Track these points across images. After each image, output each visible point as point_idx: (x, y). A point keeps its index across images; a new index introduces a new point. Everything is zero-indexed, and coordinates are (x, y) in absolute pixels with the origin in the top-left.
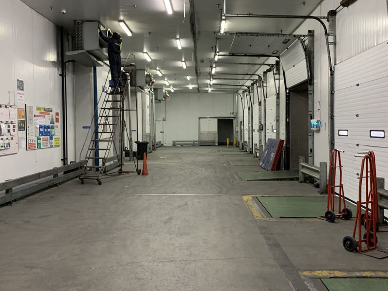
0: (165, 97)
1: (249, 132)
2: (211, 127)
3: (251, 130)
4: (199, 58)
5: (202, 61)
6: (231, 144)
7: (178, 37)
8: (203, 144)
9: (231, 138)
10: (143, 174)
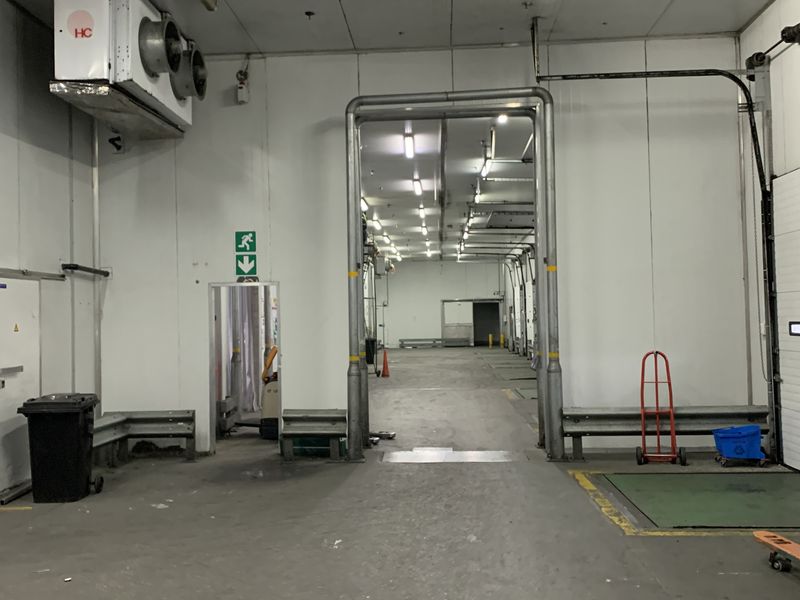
0: (387, 270)
1: (522, 323)
2: (464, 316)
3: (525, 321)
4: (447, 222)
5: (450, 226)
6: (496, 344)
7: (422, 206)
8: (449, 344)
9: (496, 333)
10: (383, 376)
